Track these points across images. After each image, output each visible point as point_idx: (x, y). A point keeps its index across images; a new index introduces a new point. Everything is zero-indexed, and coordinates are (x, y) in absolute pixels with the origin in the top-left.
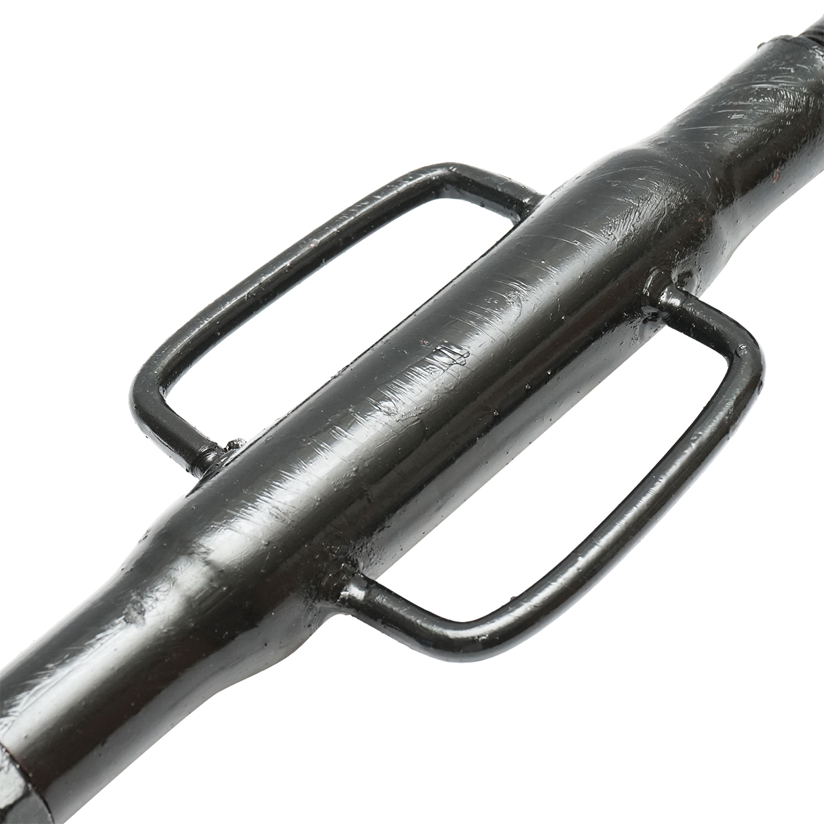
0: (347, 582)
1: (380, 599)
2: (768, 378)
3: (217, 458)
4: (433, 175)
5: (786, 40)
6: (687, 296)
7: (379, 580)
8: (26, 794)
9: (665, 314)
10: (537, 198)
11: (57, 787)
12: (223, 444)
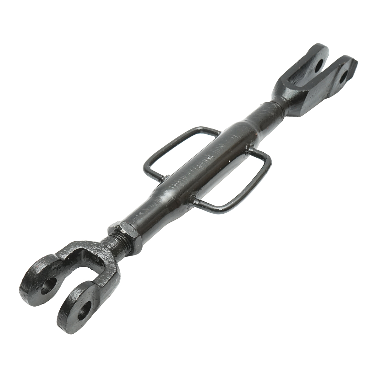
0: (195, 200)
1: (201, 203)
2: (273, 162)
3: (164, 179)
4: (199, 128)
5: (267, 103)
6: (254, 149)
7: (201, 200)
8: (139, 236)
9: (250, 152)
10: (220, 132)
11: (143, 235)
12: (165, 176)
